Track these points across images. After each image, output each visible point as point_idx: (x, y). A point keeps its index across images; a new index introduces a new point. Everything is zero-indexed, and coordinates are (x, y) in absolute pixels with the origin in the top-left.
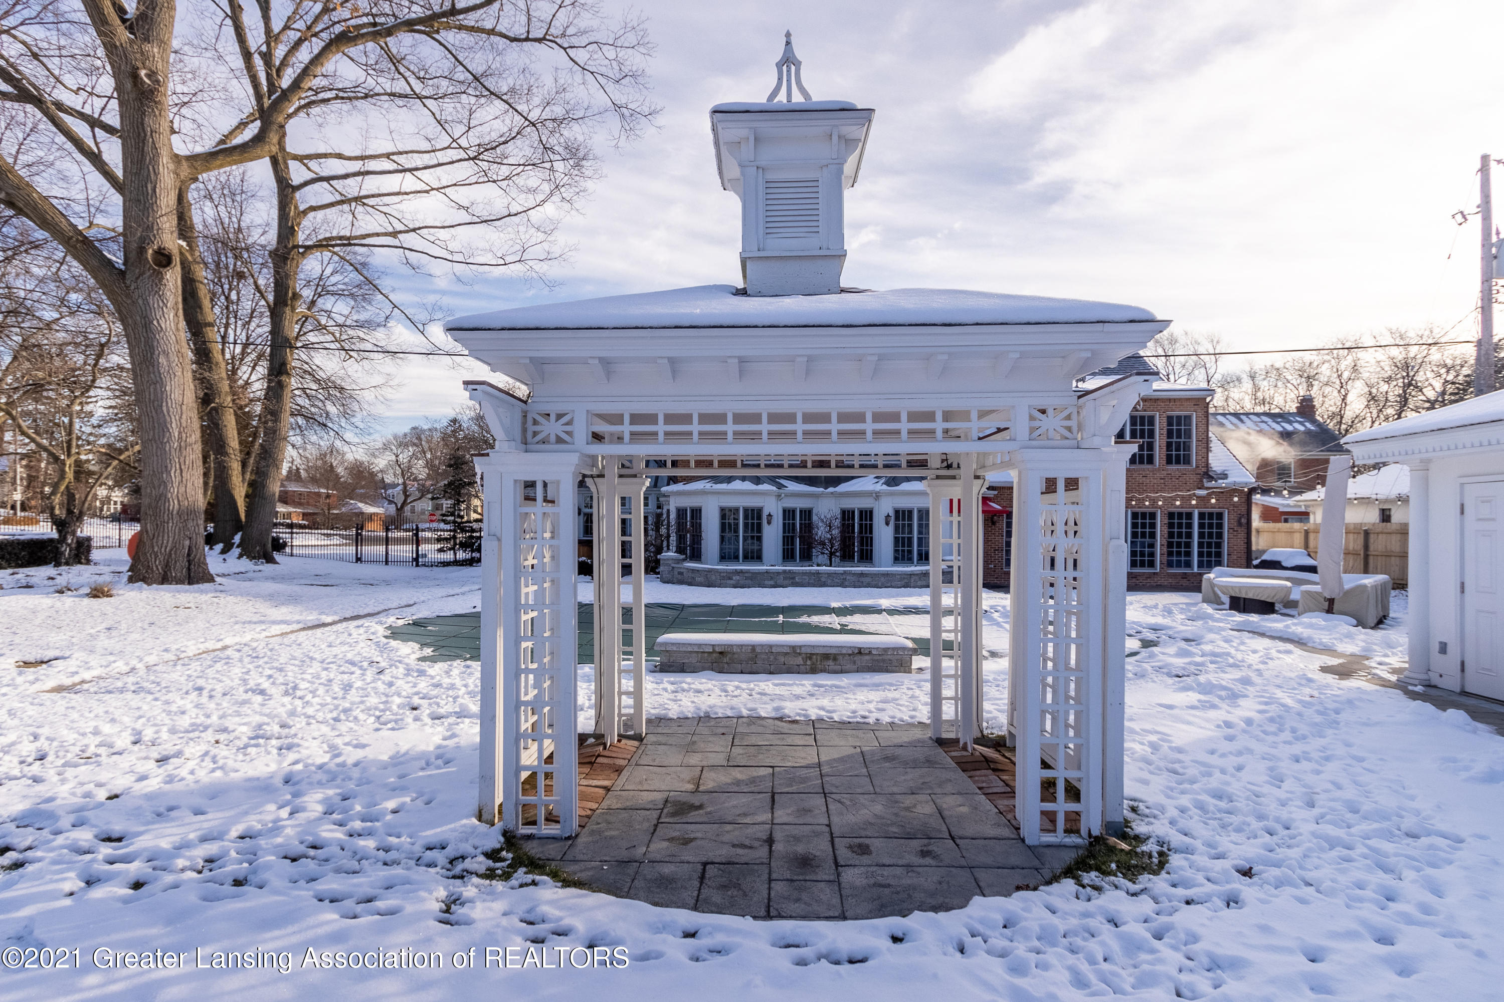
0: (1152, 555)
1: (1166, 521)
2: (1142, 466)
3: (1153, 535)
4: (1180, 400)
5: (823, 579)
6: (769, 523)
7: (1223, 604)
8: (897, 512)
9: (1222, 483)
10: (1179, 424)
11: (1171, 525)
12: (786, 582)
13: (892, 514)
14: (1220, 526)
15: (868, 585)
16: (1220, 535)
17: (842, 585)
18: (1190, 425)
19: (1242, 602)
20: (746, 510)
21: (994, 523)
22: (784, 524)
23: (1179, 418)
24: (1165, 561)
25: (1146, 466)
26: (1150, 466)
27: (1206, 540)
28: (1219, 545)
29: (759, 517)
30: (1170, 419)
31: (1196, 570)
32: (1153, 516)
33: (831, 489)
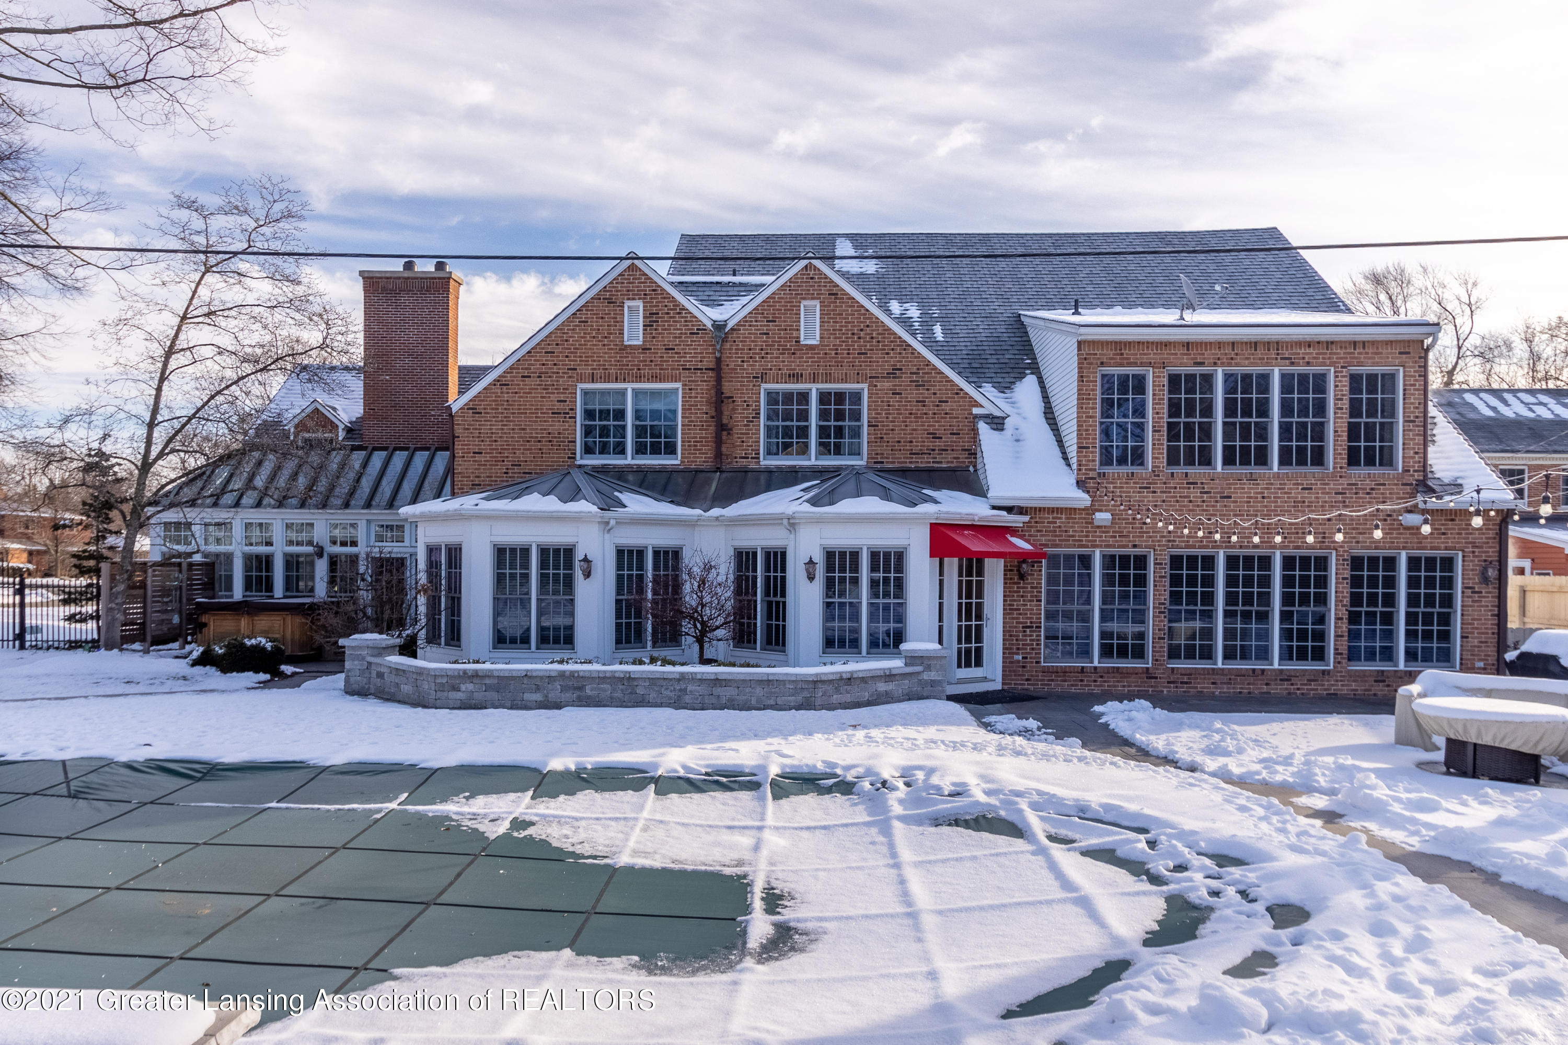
0: (1320, 636)
1: (1347, 574)
2: (1302, 470)
3: (1322, 599)
4: (1373, 343)
5: (640, 691)
6: (587, 574)
7: (1437, 748)
8: (830, 555)
9: (1450, 502)
10: (1372, 389)
11: (1356, 582)
12: (568, 696)
13: (819, 558)
14: (1448, 583)
15: (731, 705)
16: (1448, 601)
17: (678, 704)
18: (1393, 391)
19: (1470, 751)
20: (544, 551)
21: (1022, 577)
22: (620, 578)
23: (1372, 378)
24: (1344, 649)
25: (1309, 469)
26: (1317, 470)
27: (1422, 609)
28: (1446, 619)
29: (569, 565)
30: (1355, 380)
31: (1401, 666)
32: (1322, 563)
33: (716, 512)
